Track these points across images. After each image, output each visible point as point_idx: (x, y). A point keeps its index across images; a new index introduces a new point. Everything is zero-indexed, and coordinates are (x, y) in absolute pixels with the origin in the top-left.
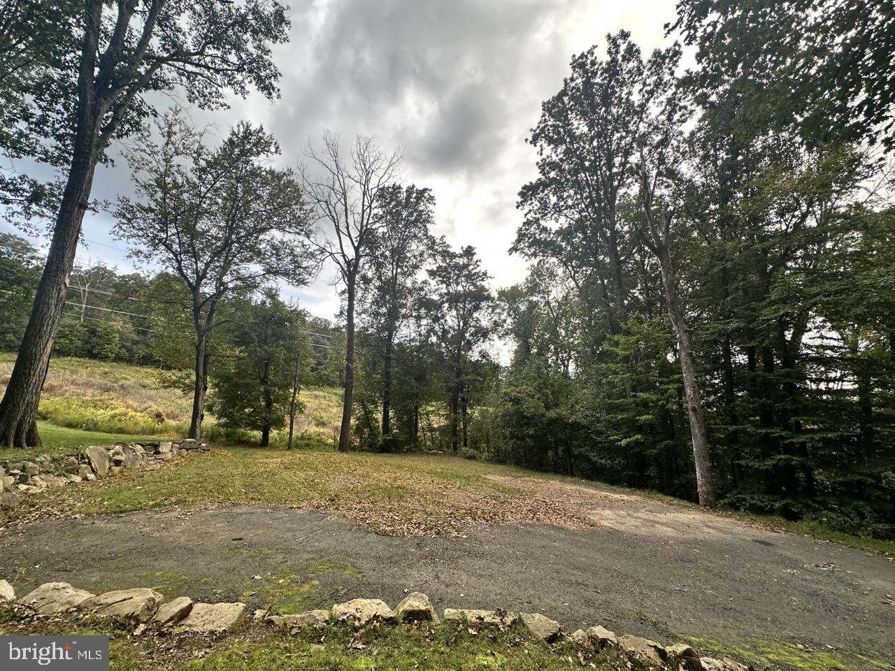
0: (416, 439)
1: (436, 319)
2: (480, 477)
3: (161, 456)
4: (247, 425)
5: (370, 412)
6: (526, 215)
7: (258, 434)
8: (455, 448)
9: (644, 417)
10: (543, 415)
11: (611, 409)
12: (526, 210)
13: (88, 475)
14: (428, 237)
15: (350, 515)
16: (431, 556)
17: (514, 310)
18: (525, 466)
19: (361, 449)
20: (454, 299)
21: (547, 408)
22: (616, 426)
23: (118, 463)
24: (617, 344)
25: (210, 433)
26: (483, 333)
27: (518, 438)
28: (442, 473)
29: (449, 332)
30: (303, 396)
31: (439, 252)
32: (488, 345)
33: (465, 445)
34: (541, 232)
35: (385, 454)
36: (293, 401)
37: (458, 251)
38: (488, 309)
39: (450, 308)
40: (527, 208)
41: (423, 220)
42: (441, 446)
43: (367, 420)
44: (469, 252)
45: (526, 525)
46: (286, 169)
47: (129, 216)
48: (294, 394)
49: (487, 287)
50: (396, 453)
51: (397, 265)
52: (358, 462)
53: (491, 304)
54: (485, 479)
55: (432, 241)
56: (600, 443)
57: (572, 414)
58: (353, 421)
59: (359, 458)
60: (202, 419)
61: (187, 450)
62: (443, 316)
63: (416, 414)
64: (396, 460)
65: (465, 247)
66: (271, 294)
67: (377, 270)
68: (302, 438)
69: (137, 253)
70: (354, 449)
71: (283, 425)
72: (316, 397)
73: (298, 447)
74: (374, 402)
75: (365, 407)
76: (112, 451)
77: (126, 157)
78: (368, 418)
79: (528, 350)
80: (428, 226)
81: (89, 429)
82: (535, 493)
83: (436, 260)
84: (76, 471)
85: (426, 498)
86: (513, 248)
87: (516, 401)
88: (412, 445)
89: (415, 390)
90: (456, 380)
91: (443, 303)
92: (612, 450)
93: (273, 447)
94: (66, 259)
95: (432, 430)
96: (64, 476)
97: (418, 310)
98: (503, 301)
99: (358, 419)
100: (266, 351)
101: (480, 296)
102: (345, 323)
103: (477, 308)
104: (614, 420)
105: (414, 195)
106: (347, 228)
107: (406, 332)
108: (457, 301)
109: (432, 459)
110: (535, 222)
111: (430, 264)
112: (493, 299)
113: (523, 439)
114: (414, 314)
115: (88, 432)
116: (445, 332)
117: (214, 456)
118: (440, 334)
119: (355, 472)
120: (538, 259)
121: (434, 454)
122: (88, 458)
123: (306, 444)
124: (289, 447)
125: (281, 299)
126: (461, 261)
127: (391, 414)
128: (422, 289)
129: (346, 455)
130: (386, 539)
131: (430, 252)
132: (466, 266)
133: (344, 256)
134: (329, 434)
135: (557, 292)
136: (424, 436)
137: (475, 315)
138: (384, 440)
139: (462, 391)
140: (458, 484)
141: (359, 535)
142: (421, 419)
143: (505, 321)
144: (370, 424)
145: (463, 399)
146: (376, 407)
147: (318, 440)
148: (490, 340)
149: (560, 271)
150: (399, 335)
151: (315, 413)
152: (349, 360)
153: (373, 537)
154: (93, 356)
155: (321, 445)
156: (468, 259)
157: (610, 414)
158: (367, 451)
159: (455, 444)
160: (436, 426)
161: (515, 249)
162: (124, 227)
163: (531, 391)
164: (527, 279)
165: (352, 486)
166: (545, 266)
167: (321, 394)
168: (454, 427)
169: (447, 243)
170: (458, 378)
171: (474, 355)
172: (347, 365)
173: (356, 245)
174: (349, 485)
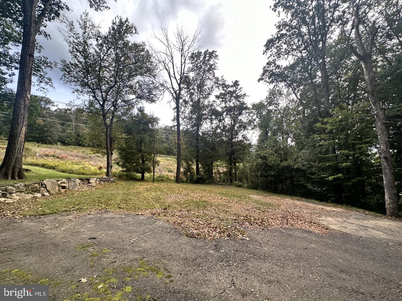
0: (212, 177)
1: (220, 121)
2: (246, 196)
4: (134, 171)
5: (190, 165)
6: (268, 58)
7: (140, 175)
8: (231, 182)
9: (344, 164)
10: (279, 165)
11: (321, 160)
12: (269, 55)
13: (45, 193)
14: (215, 78)
17: (259, 114)
18: (268, 191)
19: (187, 182)
20: (229, 110)
22: (324, 170)
23: (64, 187)
25: (119, 174)
26: (244, 126)
27: (264, 176)
28: (226, 193)
29: (227, 127)
30: (158, 158)
31: (221, 85)
32: (246, 133)
33: (236, 180)
34: (276, 68)
35: (198, 184)
36: (154, 160)
37: (231, 84)
38: (246, 114)
39: (227, 114)
40: (269, 53)
41: (211, 69)
42: (224, 181)
43: (189, 169)
44: (236, 84)
46: (141, 42)
47: (68, 70)
48: (154, 156)
49: (245, 102)
50: (203, 184)
51: (200, 93)
52: (184, 188)
53: (248, 111)
54: (249, 197)
55: (217, 79)
57: (295, 164)
58: (182, 170)
59: (185, 186)
60: (112, 168)
61: (104, 182)
62: (224, 119)
63: (212, 166)
64: (203, 187)
65: (234, 81)
66: (141, 110)
67: (190, 97)
68: (160, 177)
70: (183, 182)
71: (151, 171)
72: (168, 160)
73: (157, 181)
74: (191, 161)
75: (187, 163)
76: (60, 182)
78: (189, 168)
79: (267, 134)
80: (215, 71)
82: (280, 206)
83: (219, 89)
84: (38, 191)
85: (218, 208)
86: (260, 79)
87: (264, 158)
88: (210, 180)
89: (211, 154)
90: (231, 149)
91: (223, 112)
92: (322, 182)
93: (146, 181)
94: (26, 84)
95: (219, 173)
96: (31, 193)
97: (211, 115)
98: (254, 109)
99: (185, 168)
100: (139, 136)
101: (242, 108)
102: (176, 124)
103: (240, 114)
104: (323, 166)
105: (208, 55)
106: (174, 74)
107: (206, 126)
108: (230, 111)
109: (220, 187)
110: (273, 63)
111: (217, 92)
112: (249, 109)
113: (267, 177)
114: (209, 117)
116: (224, 127)
117: (116, 185)
118: (222, 128)
119: (182, 193)
120: (274, 84)
121: (221, 184)
122: (45, 184)
123: (161, 179)
124: (153, 181)
125: (145, 112)
126: (231, 89)
127: (200, 166)
128: (212, 105)
129: (178, 185)
131: (216, 85)
132: (235, 92)
133: (173, 89)
134: (172, 175)
135: (283, 103)
136: (216, 177)
137: (240, 118)
138: (197, 178)
139: (234, 155)
140: (236, 200)
141: (174, 237)
142: (214, 168)
143: (255, 120)
144: (190, 170)
145: (234, 159)
146: (193, 162)
147: (167, 178)
148: (247, 129)
149: (285, 91)
150: (202, 128)
151: (167, 167)
152: (178, 140)
153: (185, 239)
154: (80, 145)
155: (168, 180)
156: (236, 88)
157: (320, 162)
158: (189, 183)
159: (231, 180)
160: (221, 172)
161: (261, 79)
162: (67, 76)
163: (272, 153)
164: (267, 97)
165: (179, 200)
166: (277, 89)
167: (170, 159)
168: (231, 171)
169: (225, 79)
170: (232, 148)
171: (240, 137)
172: (178, 143)
173: (179, 82)
174: (177, 199)
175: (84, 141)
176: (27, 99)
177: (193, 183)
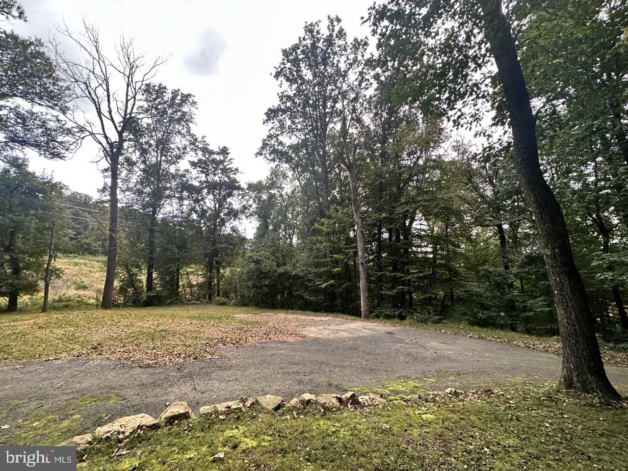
0: (177, 294)
1: (197, 201)
2: (229, 316)
5: (134, 274)
6: (269, 130)
8: (210, 298)
9: (336, 270)
10: (276, 271)
11: (318, 265)
12: (270, 127)
14: (190, 135)
15: (114, 357)
16: (190, 375)
17: (258, 198)
19: (125, 305)
21: (278, 266)
22: (320, 276)
24: (323, 224)
26: (234, 214)
28: (199, 316)
29: (207, 212)
30: (60, 263)
31: (200, 148)
32: (238, 223)
33: (218, 295)
34: (279, 144)
35: (149, 307)
36: (48, 267)
37: (216, 149)
38: (238, 196)
40: (270, 125)
41: (185, 119)
42: (199, 298)
43: (131, 281)
44: (224, 151)
45: (261, 343)
46: (34, 38)
48: (50, 260)
49: (238, 180)
50: (159, 305)
51: (161, 153)
52: (122, 315)
53: (241, 193)
54: (233, 317)
55: (194, 138)
56: (310, 287)
57: (294, 269)
58: (116, 284)
59: (123, 312)
62: (203, 199)
63: (178, 274)
64: (159, 311)
65: (221, 147)
66: (17, 163)
67: (141, 155)
68: (60, 300)
70: (118, 306)
71: (36, 291)
72: (76, 264)
73: (54, 308)
74: (138, 266)
75: (128, 271)
78: (132, 279)
79: (267, 227)
80: (191, 125)
82: (268, 323)
83: (197, 154)
85: (185, 336)
86: (258, 153)
87: (257, 262)
88: (174, 299)
89: (177, 256)
90: (213, 248)
91: (202, 188)
92: (317, 291)
93: (22, 311)
95: (191, 286)
98: (250, 191)
99: (122, 281)
100: (11, 220)
101: (232, 186)
102: (108, 198)
104: (319, 272)
105: (179, 97)
107: (169, 209)
108: (214, 188)
109: (190, 307)
110: (275, 137)
112: (242, 189)
113: (261, 287)
114: (177, 195)
116: (204, 211)
118: (200, 213)
119: (119, 324)
120: (276, 163)
121: (193, 304)
123: (65, 305)
124: (44, 310)
125: (30, 169)
126: (218, 157)
127: (154, 275)
128: (184, 176)
129: (109, 312)
130: (150, 370)
133: (106, 137)
134: (91, 296)
135: (287, 188)
136: (184, 291)
138: (148, 297)
139: (217, 256)
140: (212, 323)
141: (123, 371)
142: (182, 278)
143: (251, 206)
144: (134, 285)
145: (217, 262)
146: (141, 270)
147: (78, 301)
148: (239, 219)
150: (162, 211)
151: (74, 278)
152: (112, 230)
153: (137, 371)
155: (81, 305)
156: (224, 156)
157: (317, 268)
158: (130, 306)
159: (210, 295)
160: (195, 283)
161: (260, 154)
163: (267, 255)
164: (267, 177)
165: (115, 335)
166: (280, 169)
167: (82, 261)
168: (210, 283)
169: (207, 142)
170: (213, 246)
172: (110, 235)
173: (119, 129)
177: (138, 306)
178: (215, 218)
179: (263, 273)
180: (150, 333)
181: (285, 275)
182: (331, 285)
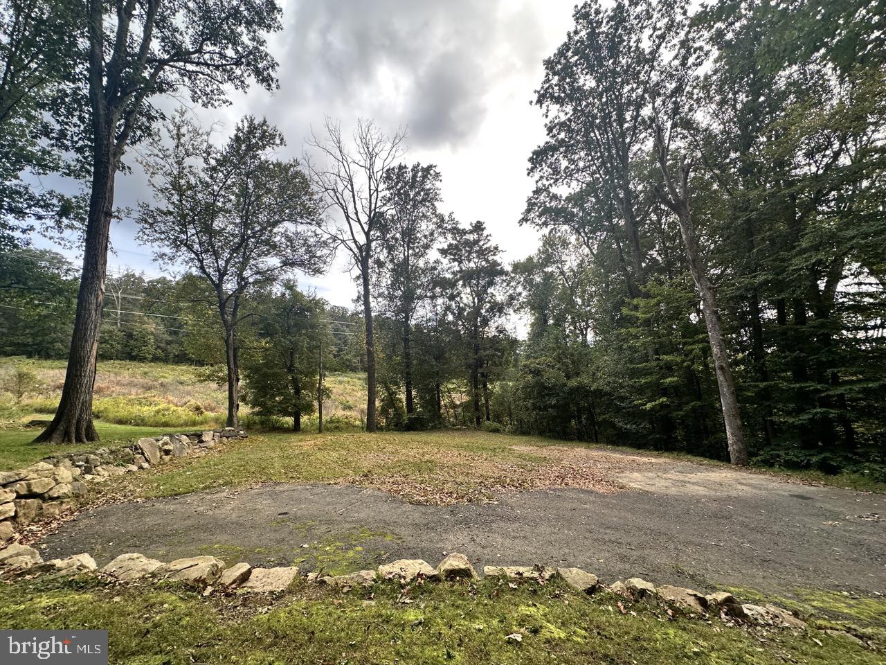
0: (440, 416)
1: (452, 298)
2: (505, 448)
3: (204, 445)
4: (279, 412)
5: (393, 393)
6: (537, 182)
7: (290, 420)
8: (478, 423)
9: (668, 380)
10: (565, 385)
11: (634, 374)
12: (537, 177)
13: (143, 464)
14: (436, 216)
15: (384, 488)
16: (466, 522)
17: (529, 282)
19: (387, 429)
20: (467, 276)
21: (568, 377)
22: (640, 391)
23: (167, 452)
24: (636, 308)
25: (246, 421)
26: (498, 308)
27: (540, 409)
28: (468, 446)
29: (465, 310)
30: (329, 382)
31: (448, 230)
32: (505, 320)
33: (488, 419)
34: (551, 199)
35: (412, 432)
36: (320, 387)
37: (468, 227)
38: (502, 283)
39: (464, 285)
40: (537, 175)
41: (430, 198)
42: (465, 422)
43: (391, 401)
44: (478, 227)
45: (554, 490)
46: (292, 160)
47: (150, 221)
48: (320, 380)
49: (499, 261)
50: (422, 430)
51: (408, 246)
52: (386, 440)
53: (505, 278)
54: (510, 449)
55: (441, 219)
56: (624, 408)
57: (593, 382)
58: (378, 404)
60: (238, 409)
61: (228, 437)
62: (459, 294)
63: (438, 392)
64: (422, 437)
65: (474, 222)
66: (290, 286)
67: (389, 253)
68: (331, 421)
69: (162, 256)
70: (381, 429)
71: (313, 411)
72: (341, 382)
73: (328, 430)
74: (396, 383)
75: (388, 389)
76: (161, 442)
77: (141, 163)
78: (392, 398)
79: (546, 322)
80: (436, 204)
81: (137, 425)
82: (561, 460)
83: (446, 238)
84: (132, 461)
85: (455, 470)
86: (523, 219)
87: (537, 373)
88: (437, 422)
89: (436, 369)
90: (475, 357)
91: (457, 280)
92: (637, 415)
93: (305, 432)
94: (100, 267)
95: (454, 406)
96: (123, 466)
97: (433, 289)
98: (517, 273)
99: (383, 400)
100: (290, 341)
101: (493, 271)
102: (362, 308)
103: (491, 283)
104: (637, 384)
105: (420, 174)
106: (356, 213)
107: (423, 312)
108: (471, 278)
109: (456, 434)
110: (545, 190)
111: (442, 242)
112: (507, 274)
113: (545, 409)
114: (429, 294)
115: (137, 428)
116: (461, 310)
117: (252, 442)
118: (456, 312)
119: (385, 450)
120: (550, 228)
121: (459, 429)
122: (141, 449)
123: (336, 427)
124: (320, 430)
125: (299, 289)
126: (471, 237)
127: (414, 393)
128: (434, 268)
129: (374, 435)
130: (421, 508)
131: (440, 230)
132: (476, 242)
133: (355, 242)
134: (357, 416)
135: (571, 261)
136: (447, 413)
137: (490, 290)
138: (409, 419)
139: (481, 366)
140: (485, 456)
141: (395, 506)
142: (443, 396)
143: (520, 294)
144: (394, 405)
145: (483, 375)
146: (399, 388)
147: (346, 423)
148: (506, 314)
149: (573, 239)
150: (415, 316)
151: (341, 398)
152: (369, 343)
153: (408, 507)
154: (133, 358)
155: (349, 426)
156: (478, 234)
157: (633, 379)
158: (393, 430)
159: (478, 419)
160: (458, 403)
161: (525, 219)
162: (147, 231)
163: (550, 362)
164: (539, 250)
165: (383, 462)
166: (557, 235)
167: (345, 379)
168: (476, 402)
169: (456, 220)
170: (476, 354)
171: (491, 331)
172: (368, 349)
173: (366, 230)
174: (380, 461)
175: (143, 348)
176: (100, 293)
177: (401, 430)
178: (476, 318)
179: (546, 388)
180: (416, 463)
181: (581, 391)
182: (662, 405)
